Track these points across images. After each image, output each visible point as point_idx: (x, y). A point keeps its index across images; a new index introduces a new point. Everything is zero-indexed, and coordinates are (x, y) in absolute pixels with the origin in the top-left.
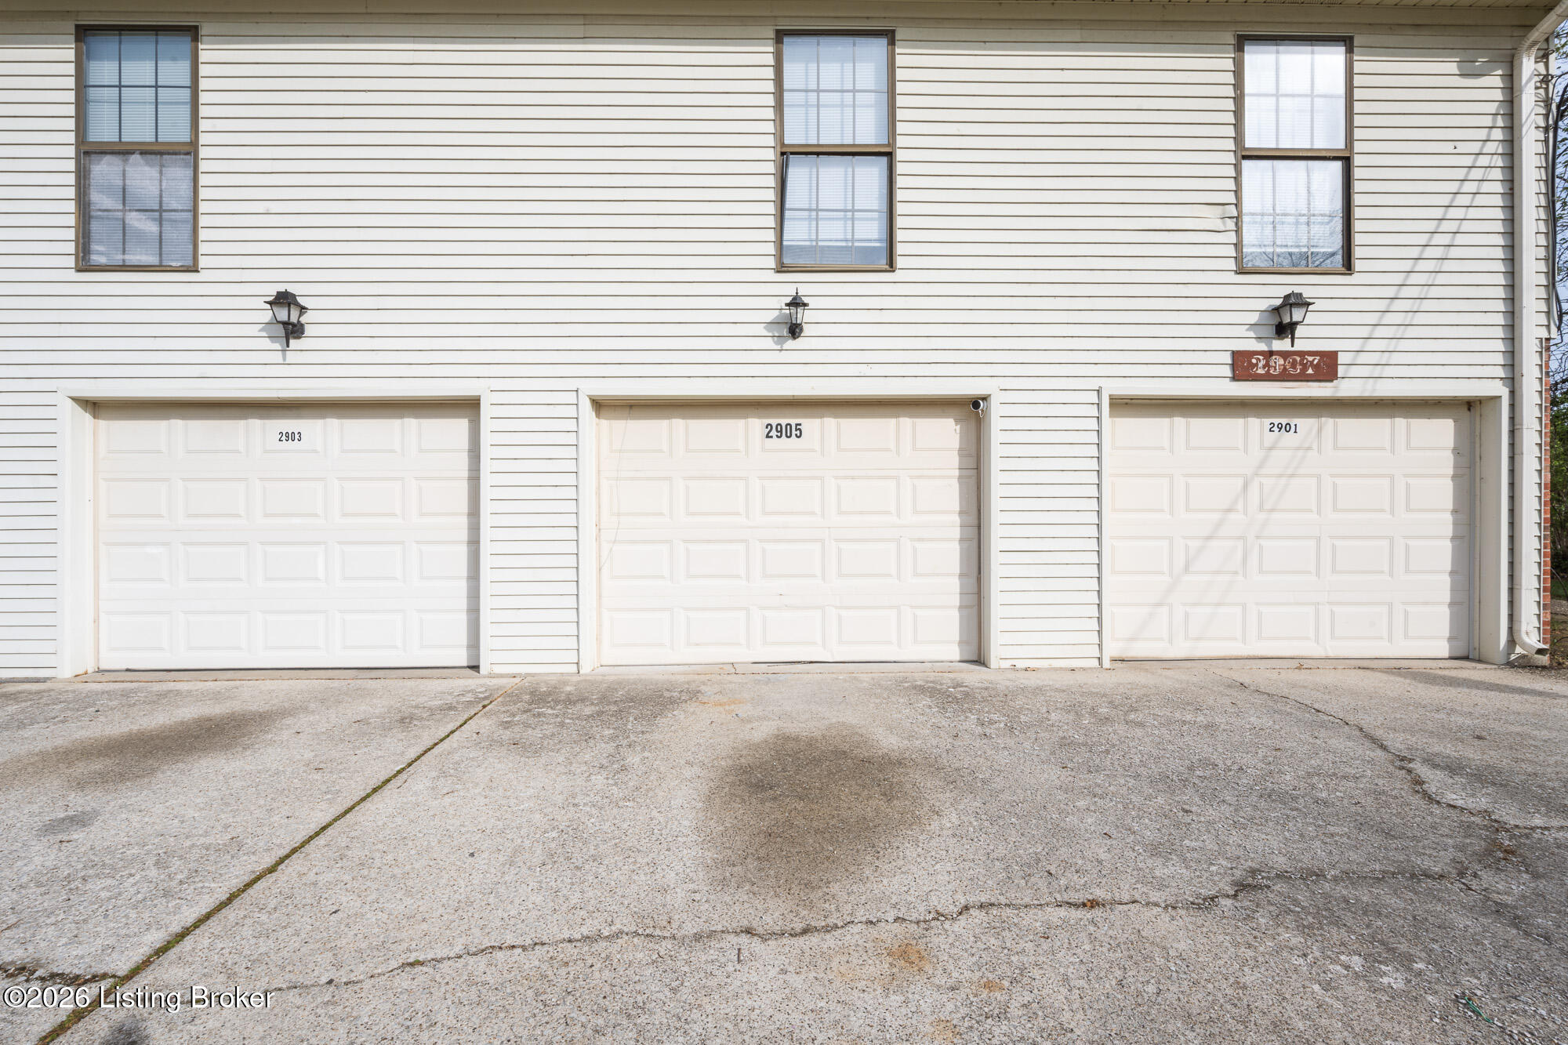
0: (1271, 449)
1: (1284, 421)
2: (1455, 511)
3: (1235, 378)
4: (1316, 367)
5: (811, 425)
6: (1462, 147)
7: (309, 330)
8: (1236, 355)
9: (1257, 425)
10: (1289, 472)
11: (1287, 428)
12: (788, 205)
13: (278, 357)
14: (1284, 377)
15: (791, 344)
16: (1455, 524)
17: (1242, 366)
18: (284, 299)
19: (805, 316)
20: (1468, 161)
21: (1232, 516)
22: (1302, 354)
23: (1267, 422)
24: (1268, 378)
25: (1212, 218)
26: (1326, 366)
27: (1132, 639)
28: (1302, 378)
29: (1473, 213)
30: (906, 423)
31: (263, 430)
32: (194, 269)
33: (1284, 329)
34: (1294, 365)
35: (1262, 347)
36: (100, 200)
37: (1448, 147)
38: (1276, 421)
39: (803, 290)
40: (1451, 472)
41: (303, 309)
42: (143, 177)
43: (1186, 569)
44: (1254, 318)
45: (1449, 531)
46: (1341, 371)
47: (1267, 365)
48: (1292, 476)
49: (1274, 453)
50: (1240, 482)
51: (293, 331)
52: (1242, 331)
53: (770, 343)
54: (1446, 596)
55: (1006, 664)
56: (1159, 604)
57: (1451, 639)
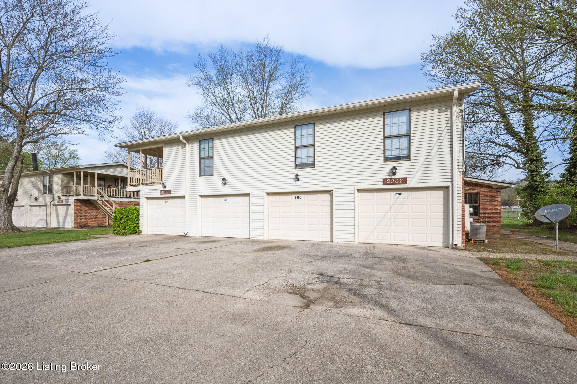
0: (397, 199)
1: (399, 193)
2: (443, 212)
3: (384, 184)
4: (402, 181)
5: (303, 196)
6: (439, 129)
7: (227, 184)
8: (384, 179)
9: (393, 194)
10: (402, 204)
11: (400, 194)
12: (297, 157)
13: (223, 188)
14: (394, 184)
15: (297, 182)
16: (444, 215)
17: (385, 182)
18: (224, 179)
19: (299, 177)
20: (441, 132)
21: (388, 213)
22: (399, 178)
23: (395, 193)
24: (391, 184)
25: (379, 151)
26: (404, 181)
27: (366, 239)
28: (399, 184)
29: (442, 144)
30: (320, 196)
31: (221, 199)
32: (213, 175)
33: (394, 174)
34: (397, 181)
35: (390, 177)
36: (202, 165)
37: (436, 129)
38: (397, 193)
39: (298, 172)
40: (442, 203)
41: (226, 181)
42: (207, 161)
43: (377, 225)
44: (388, 171)
45: (442, 217)
46: (408, 182)
47: (391, 181)
48: (403, 205)
49: (398, 200)
50: (389, 206)
51: (225, 184)
52: (385, 174)
53: (294, 182)
54: (442, 232)
55: (336, 242)
56: (372, 232)
57: (443, 242)
